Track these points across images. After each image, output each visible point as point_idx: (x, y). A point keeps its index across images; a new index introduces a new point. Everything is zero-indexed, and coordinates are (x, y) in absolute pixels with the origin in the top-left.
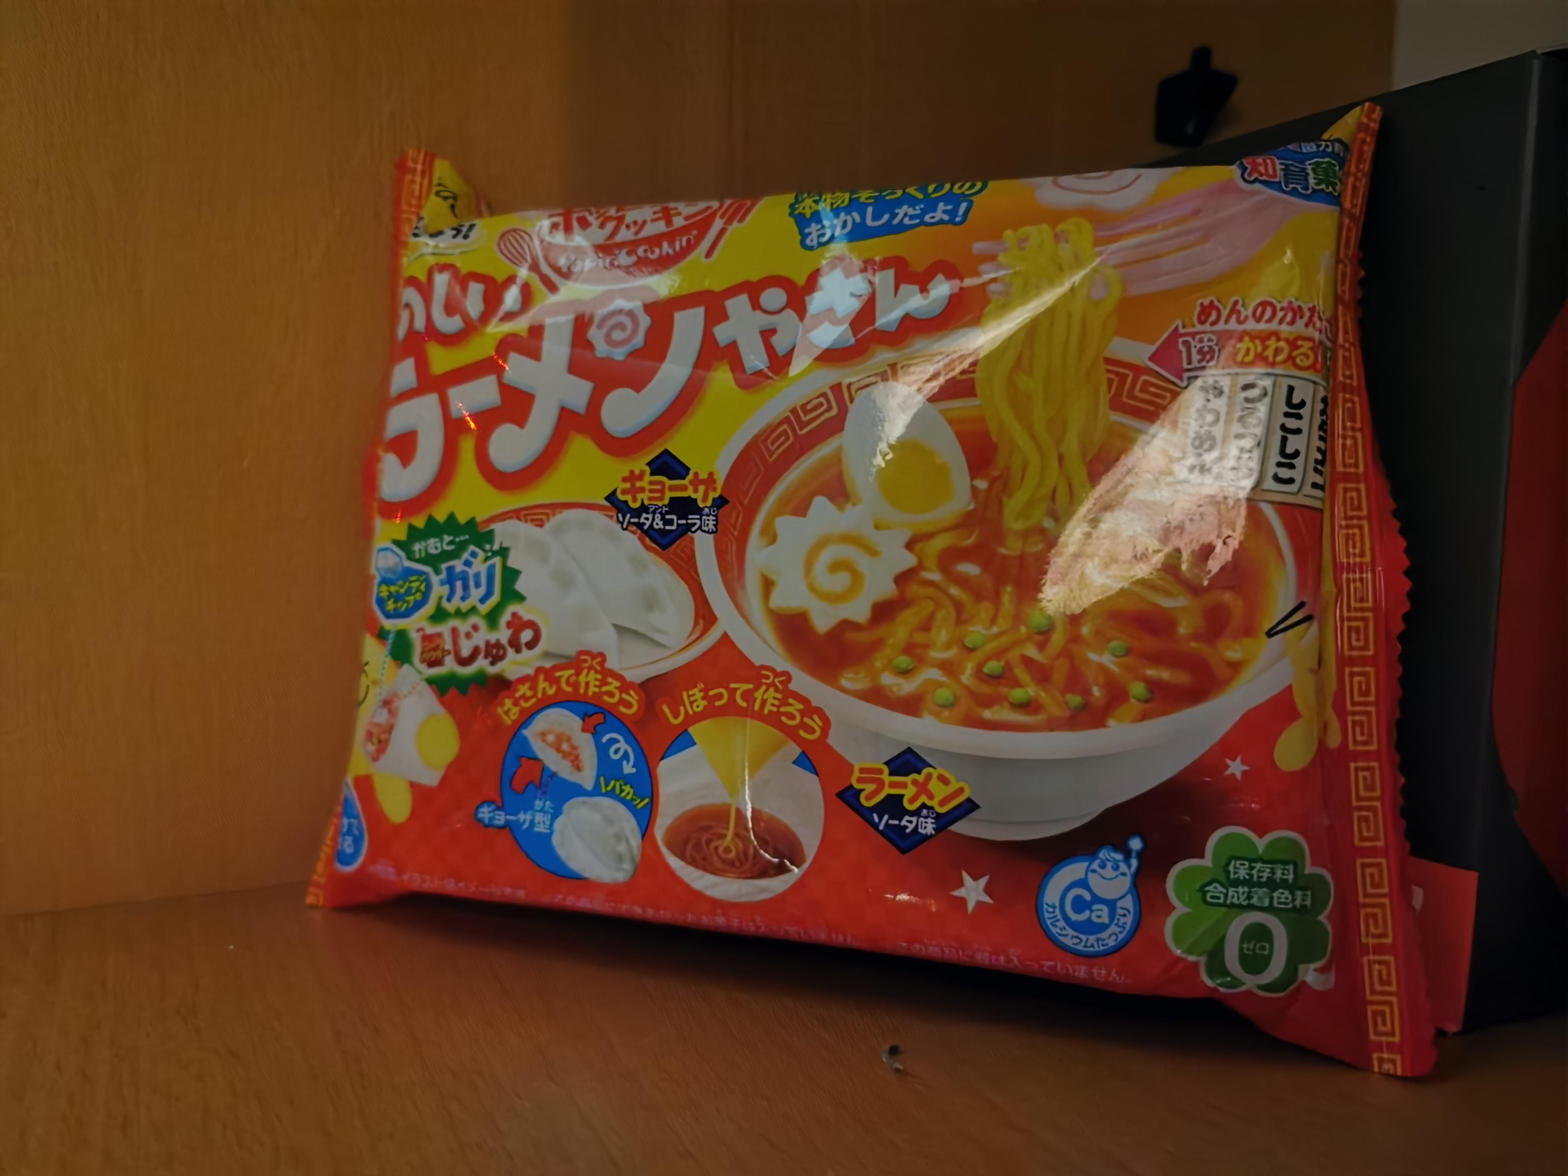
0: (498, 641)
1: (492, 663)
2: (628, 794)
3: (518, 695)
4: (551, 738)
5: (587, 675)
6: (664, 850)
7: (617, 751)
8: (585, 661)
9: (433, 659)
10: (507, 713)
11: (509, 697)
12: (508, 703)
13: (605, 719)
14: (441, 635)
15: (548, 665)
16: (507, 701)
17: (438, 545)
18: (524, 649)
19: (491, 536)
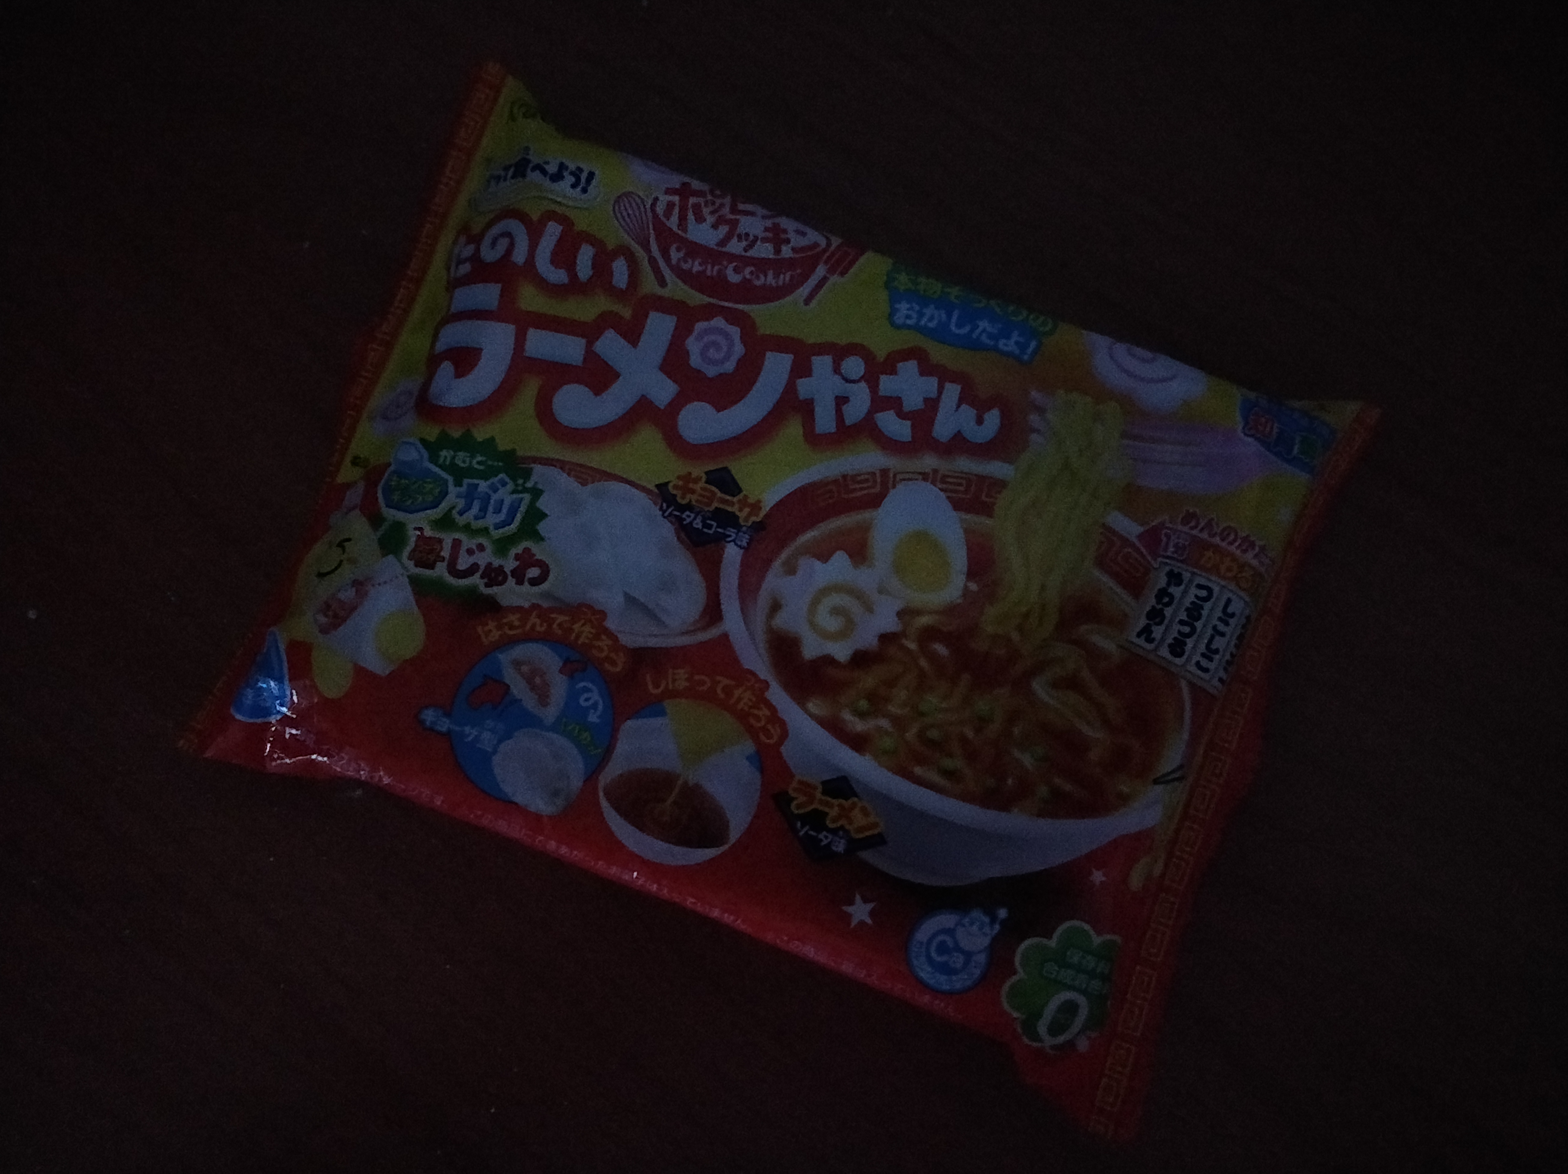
0: (501, 567)
1: (487, 585)
2: (584, 739)
3: (505, 621)
4: (525, 669)
5: (582, 625)
6: (602, 798)
7: (587, 700)
8: (586, 613)
9: (424, 559)
10: (487, 633)
11: (494, 620)
12: (492, 625)
13: (585, 668)
14: (440, 541)
15: (545, 604)
16: (490, 622)
17: (468, 460)
18: (526, 583)
19: (527, 474)
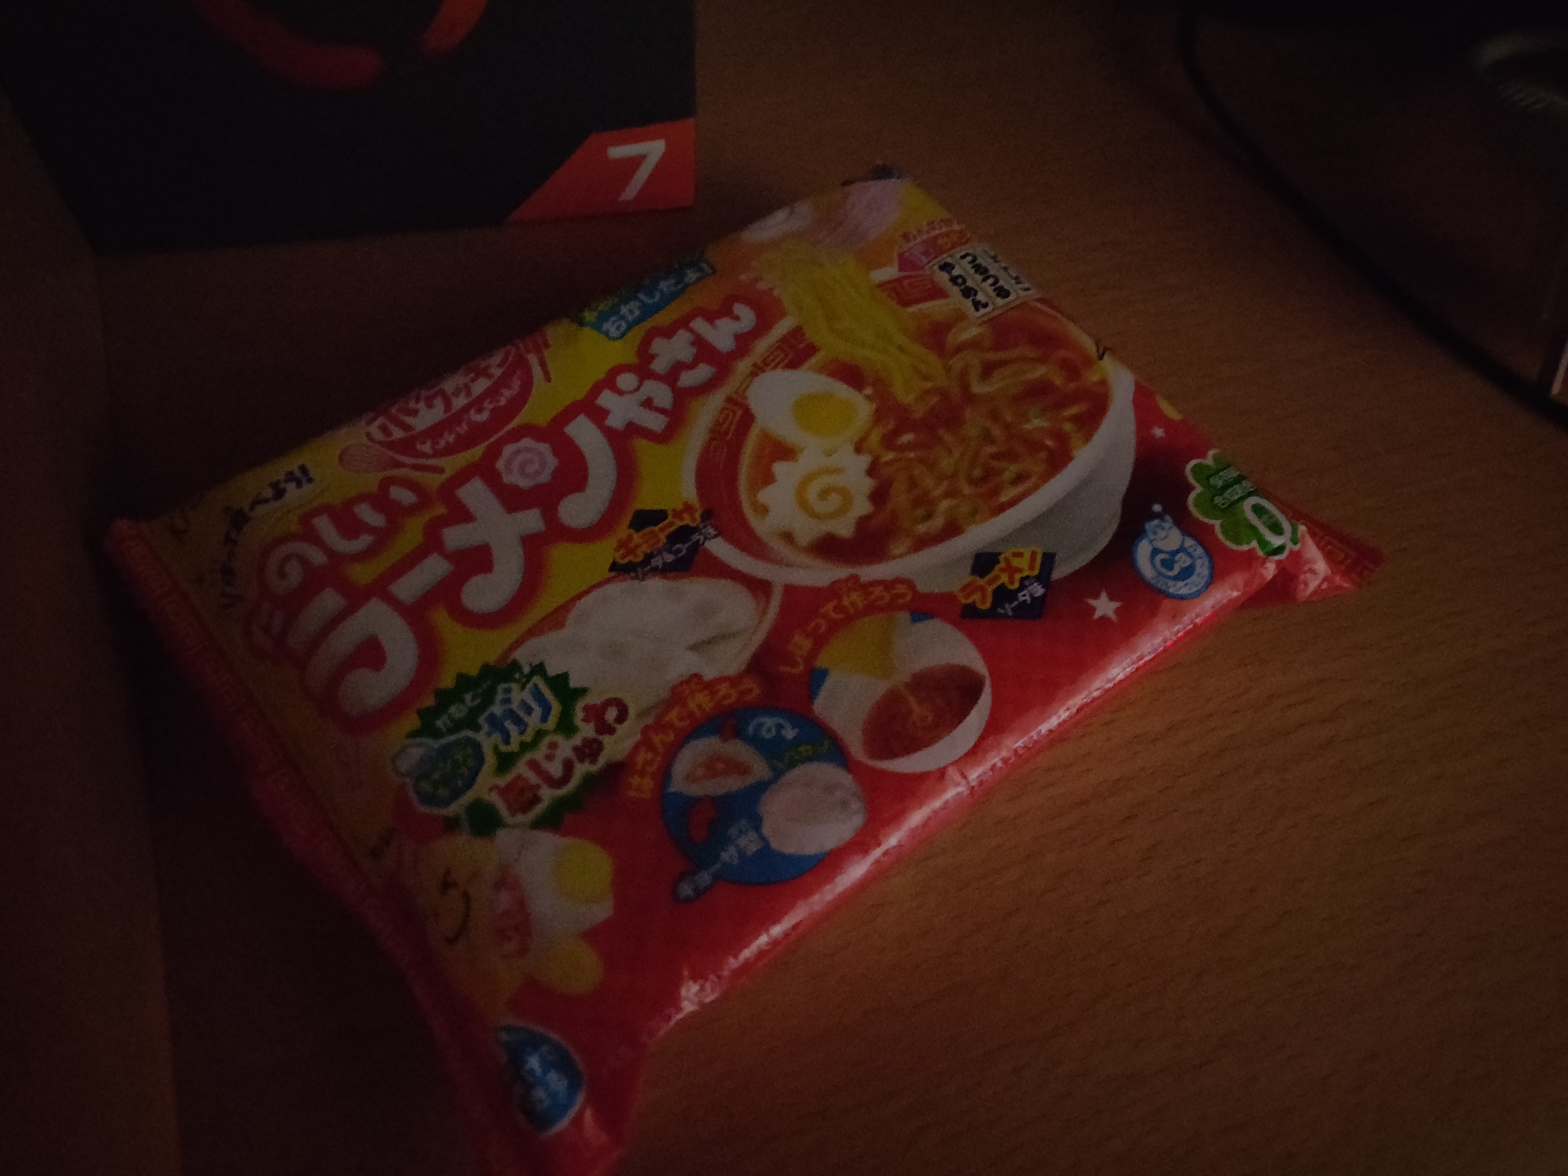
0: (585, 740)
2: (807, 751)
3: (640, 766)
5: (694, 699)
6: (875, 764)
7: (769, 730)
8: (684, 690)
9: (525, 803)
10: (641, 789)
11: (633, 775)
12: (635, 780)
13: (738, 718)
14: (519, 777)
15: (650, 720)
17: (462, 707)
18: (618, 726)
19: (515, 666)
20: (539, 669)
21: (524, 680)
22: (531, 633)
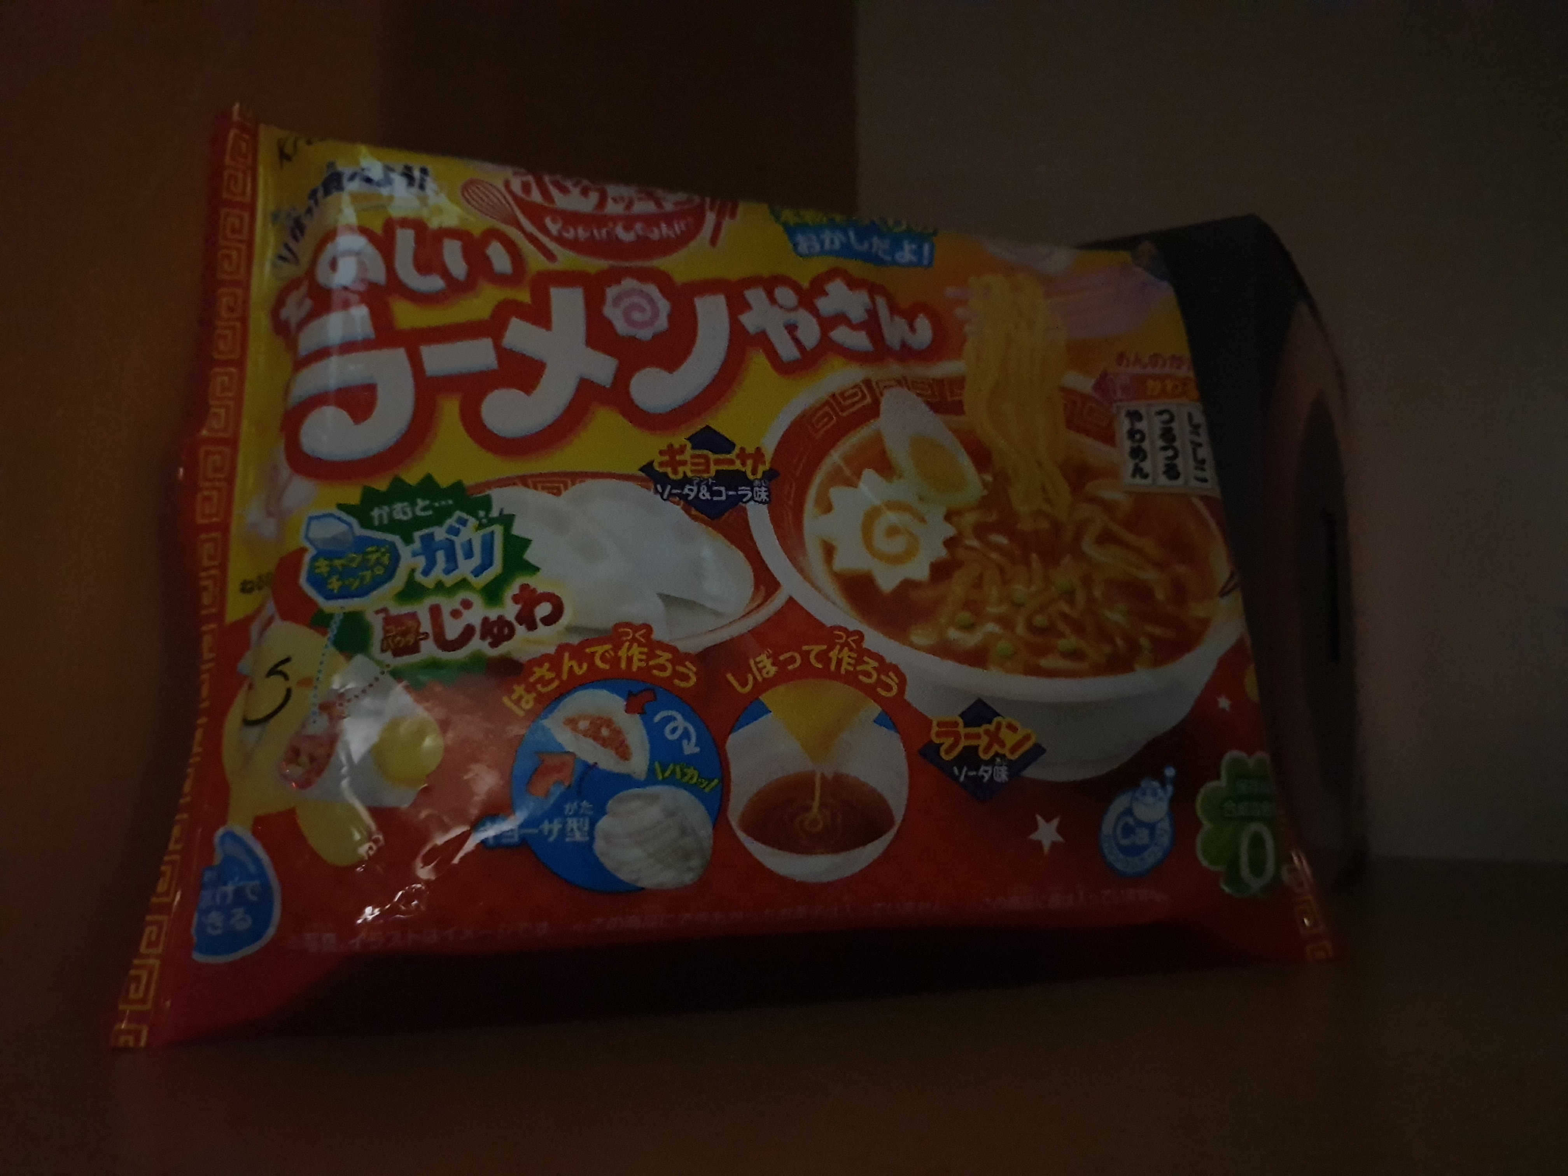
0: (500, 618)
1: (494, 645)
2: (692, 778)
3: (533, 679)
4: (583, 725)
5: (629, 649)
6: (742, 835)
7: (674, 730)
8: (627, 634)
9: (401, 645)
10: (518, 702)
11: (519, 684)
12: (519, 690)
13: (655, 696)
14: (414, 615)
15: (574, 640)
16: (516, 687)
17: (409, 509)
18: (541, 625)
19: (486, 503)
20: (507, 520)
21: (484, 521)
22: (524, 480)
